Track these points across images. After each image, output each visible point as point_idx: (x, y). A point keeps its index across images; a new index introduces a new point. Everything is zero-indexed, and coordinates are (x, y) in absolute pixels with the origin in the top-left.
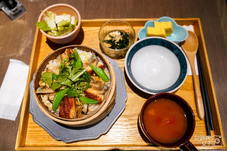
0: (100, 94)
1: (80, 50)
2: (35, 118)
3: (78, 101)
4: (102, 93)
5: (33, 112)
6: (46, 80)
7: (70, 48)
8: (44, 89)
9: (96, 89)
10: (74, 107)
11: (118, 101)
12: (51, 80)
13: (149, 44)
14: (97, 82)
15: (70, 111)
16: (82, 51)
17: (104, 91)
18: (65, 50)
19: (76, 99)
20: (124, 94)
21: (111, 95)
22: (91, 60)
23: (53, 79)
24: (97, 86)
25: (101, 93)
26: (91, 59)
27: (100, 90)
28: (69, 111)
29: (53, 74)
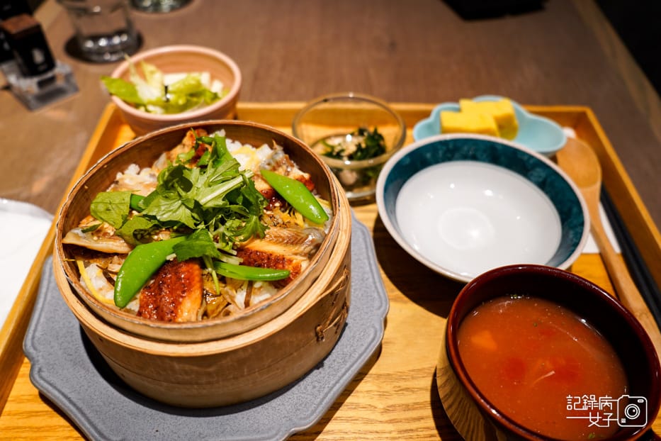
0: (296, 254)
1: (233, 142)
2: (40, 370)
3: (213, 280)
4: (302, 252)
5: (35, 349)
6: (108, 210)
7: (200, 130)
8: (95, 238)
10: (197, 294)
11: (355, 320)
12: (126, 210)
13: (449, 155)
14: (285, 225)
15: (180, 303)
16: (238, 144)
17: (312, 247)
18: (184, 135)
19: (206, 272)
20: (375, 295)
21: (335, 259)
22: (267, 167)
23: (132, 209)
24: (285, 233)
25: (298, 252)
26: (269, 164)
27: (297, 244)
28: (176, 303)
29: (132, 195)
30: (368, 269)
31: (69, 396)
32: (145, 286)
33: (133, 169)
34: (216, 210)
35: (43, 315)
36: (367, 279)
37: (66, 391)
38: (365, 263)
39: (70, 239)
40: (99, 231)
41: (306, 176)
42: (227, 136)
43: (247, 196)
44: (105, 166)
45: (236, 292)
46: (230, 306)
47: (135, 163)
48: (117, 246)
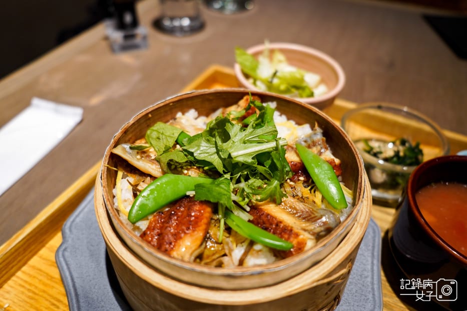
0: (305, 230)
1: (281, 115)
2: (65, 250)
3: (219, 227)
4: (311, 230)
5: (70, 231)
6: (159, 138)
7: (256, 97)
8: (139, 157)
9: (294, 213)
10: (199, 234)
12: (171, 143)
14: (302, 199)
15: (181, 238)
16: (284, 118)
17: (322, 229)
18: (241, 98)
19: (216, 217)
20: (370, 296)
22: (303, 143)
23: (177, 143)
24: (300, 206)
26: (305, 141)
27: (308, 220)
28: (177, 237)
29: (182, 132)
30: (369, 267)
31: (76, 280)
32: (159, 211)
33: (192, 113)
34: (245, 166)
35: (89, 206)
36: (366, 277)
37: (75, 275)
38: (367, 261)
39: (118, 151)
40: (144, 152)
41: (337, 161)
42: (278, 109)
43: (275, 161)
44: (171, 104)
45: (237, 246)
46: (225, 257)
47: (196, 109)
48: (153, 169)
